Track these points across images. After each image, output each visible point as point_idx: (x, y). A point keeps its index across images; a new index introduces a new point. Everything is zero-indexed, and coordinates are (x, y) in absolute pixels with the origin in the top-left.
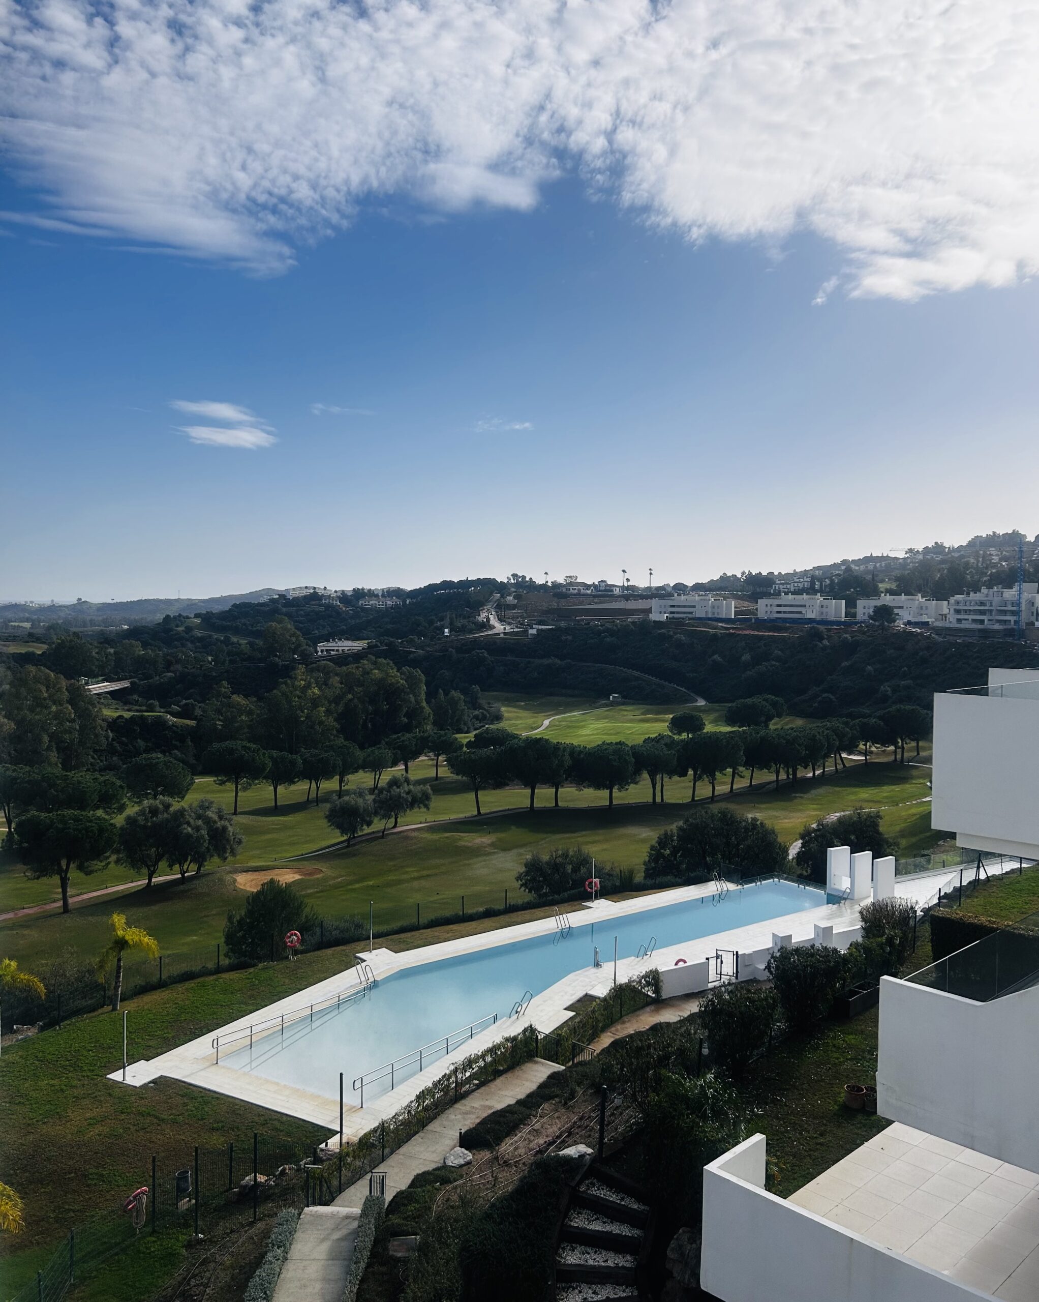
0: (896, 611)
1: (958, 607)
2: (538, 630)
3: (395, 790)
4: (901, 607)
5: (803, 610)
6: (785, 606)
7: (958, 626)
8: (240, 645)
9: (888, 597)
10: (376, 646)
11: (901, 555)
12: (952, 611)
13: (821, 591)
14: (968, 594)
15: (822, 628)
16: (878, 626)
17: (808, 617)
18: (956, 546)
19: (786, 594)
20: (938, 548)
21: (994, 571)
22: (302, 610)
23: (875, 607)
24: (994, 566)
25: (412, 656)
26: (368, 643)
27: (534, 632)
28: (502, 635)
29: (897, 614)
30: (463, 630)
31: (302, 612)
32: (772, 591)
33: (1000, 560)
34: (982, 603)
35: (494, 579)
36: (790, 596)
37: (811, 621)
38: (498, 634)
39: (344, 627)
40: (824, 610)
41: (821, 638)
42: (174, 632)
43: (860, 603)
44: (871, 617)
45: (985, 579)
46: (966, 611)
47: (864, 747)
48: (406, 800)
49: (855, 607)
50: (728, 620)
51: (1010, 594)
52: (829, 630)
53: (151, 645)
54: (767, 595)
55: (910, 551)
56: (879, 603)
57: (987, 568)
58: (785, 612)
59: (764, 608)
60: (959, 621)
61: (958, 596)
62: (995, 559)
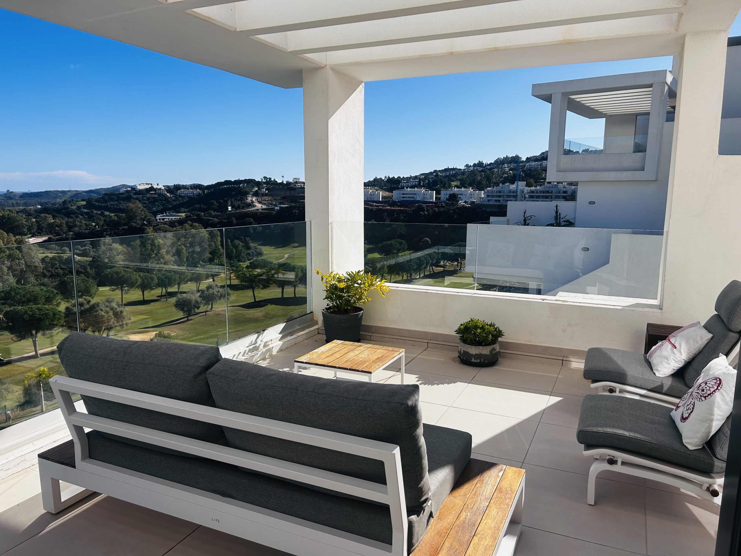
0: (459, 196)
1: (488, 194)
2: (280, 207)
3: (211, 291)
4: (462, 194)
5: (415, 196)
6: (406, 194)
7: (488, 203)
8: (111, 217)
9: (456, 189)
10: (190, 216)
11: (463, 167)
12: (486, 196)
13: (424, 186)
14: (493, 187)
15: (424, 205)
16: (451, 204)
17: (417, 199)
18: (489, 163)
19: (407, 188)
20: (480, 164)
21: (506, 175)
22: (145, 197)
23: (450, 194)
24: (506, 173)
25: (211, 221)
26: (185, 215)
27: (278, 208)
28: (260, 211)
29: (460, 198)
30: (238, 207)
31: (145, 198)
32: (400, 186)
33: (510, 170)
34: (500, 192)
35: (254, 180)
36: (409, 189)
37: (418, 202)
38: (258, 210)
39: (171, 206)
40: (425, 196)
41: (423, 210)
42: (71, 209)
43: (443, 192)
44: (447, 199)
45: (502, 179)
46: (492, 196)
47: (443, 263)
48: (217, 295)
49: (440, 194)
50: (378, 202)
51: (513, 187)
52: (427, 206)
53: (58, 217)
54: (398, 188)
55: (467, 166)
56: (451, 193)
57: (503, 174)
58: (406, 197)
59: (396, 195)
60: (489, 201)
61: (488, 188)
62: (507, 169)
